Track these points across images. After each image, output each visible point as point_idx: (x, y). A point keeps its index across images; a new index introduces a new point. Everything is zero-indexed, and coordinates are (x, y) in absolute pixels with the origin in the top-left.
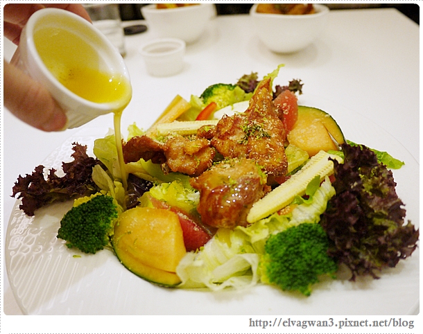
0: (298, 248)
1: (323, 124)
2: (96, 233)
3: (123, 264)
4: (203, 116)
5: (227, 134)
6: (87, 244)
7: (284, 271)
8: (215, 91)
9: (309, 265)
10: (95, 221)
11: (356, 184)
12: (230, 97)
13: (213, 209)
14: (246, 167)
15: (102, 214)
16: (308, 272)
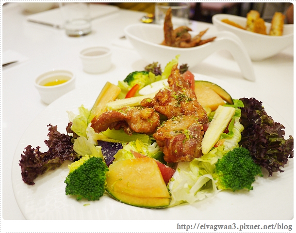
0: (239, 163)
1: (213, 90)
2: (99, 184)
3: (122, 202)
4: (131, 94)
5: (167, 102)
6: (95, 193)
7: (235, 178)
8: (135, 76)
9: (249, 171)
10: (97, 176)
11: (257, 120)
12: (145, 80)
13: (178, 151)
14: (190, 120)
15: (99, 170)
16: (250, 176)
